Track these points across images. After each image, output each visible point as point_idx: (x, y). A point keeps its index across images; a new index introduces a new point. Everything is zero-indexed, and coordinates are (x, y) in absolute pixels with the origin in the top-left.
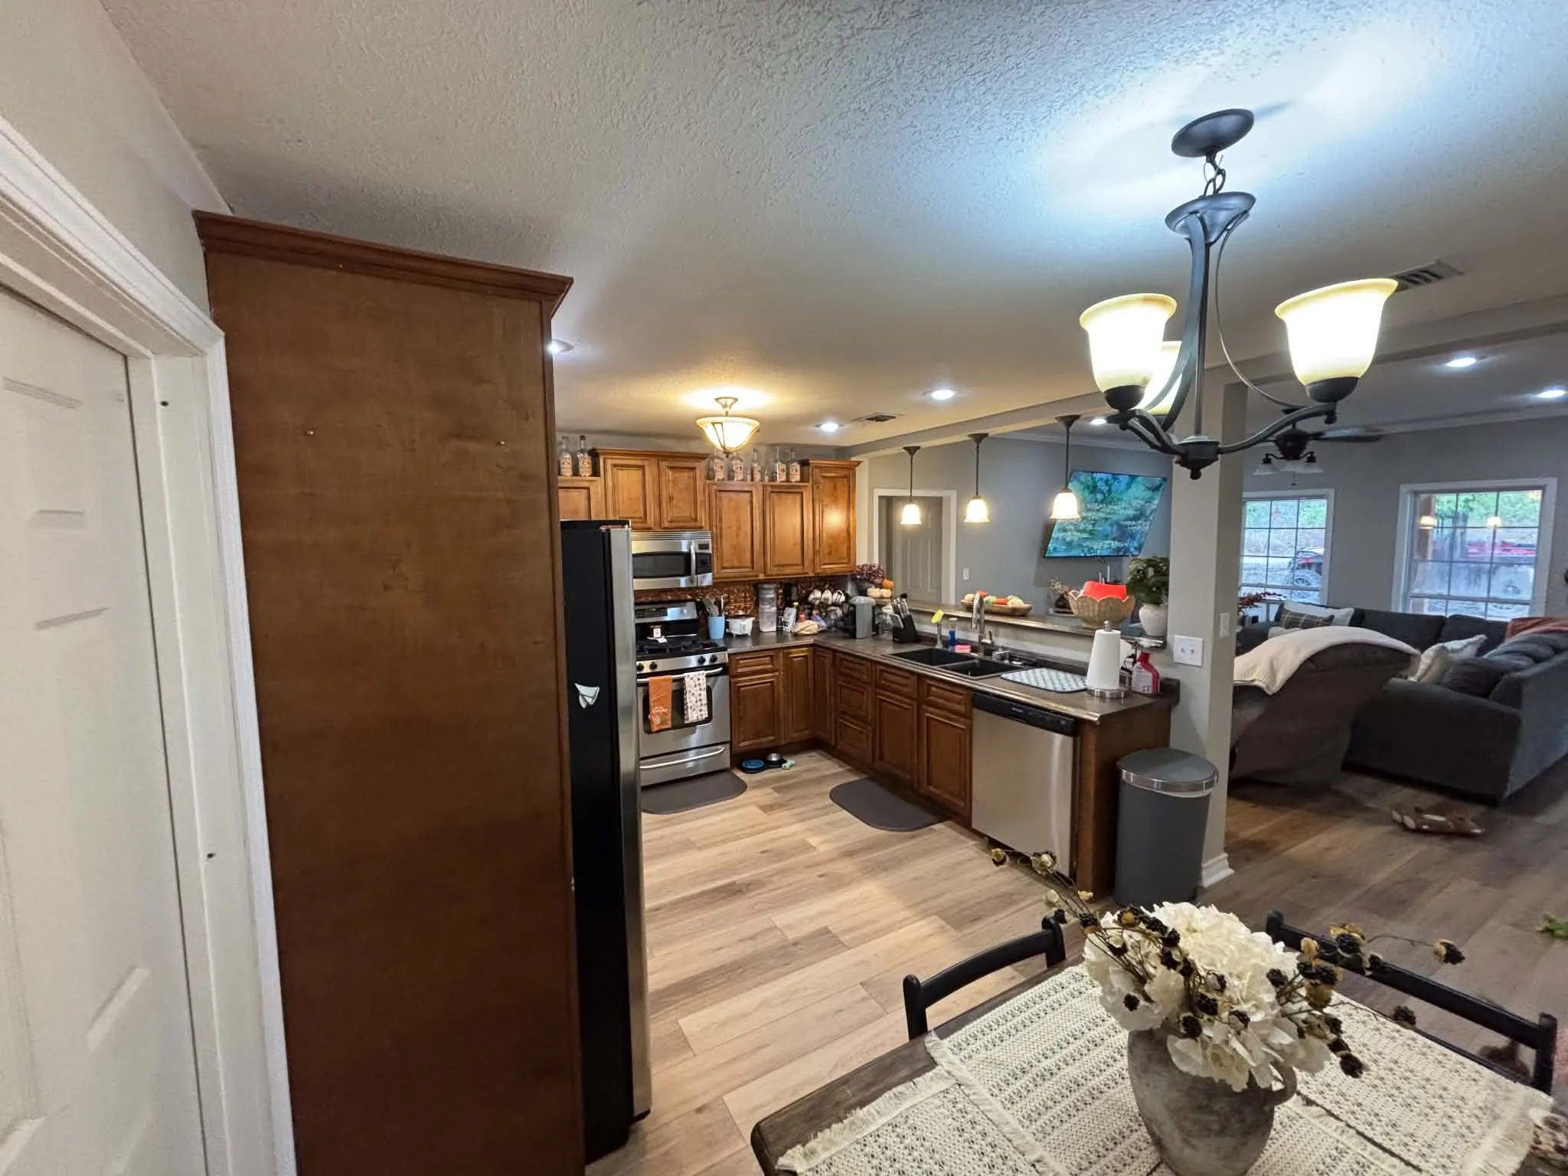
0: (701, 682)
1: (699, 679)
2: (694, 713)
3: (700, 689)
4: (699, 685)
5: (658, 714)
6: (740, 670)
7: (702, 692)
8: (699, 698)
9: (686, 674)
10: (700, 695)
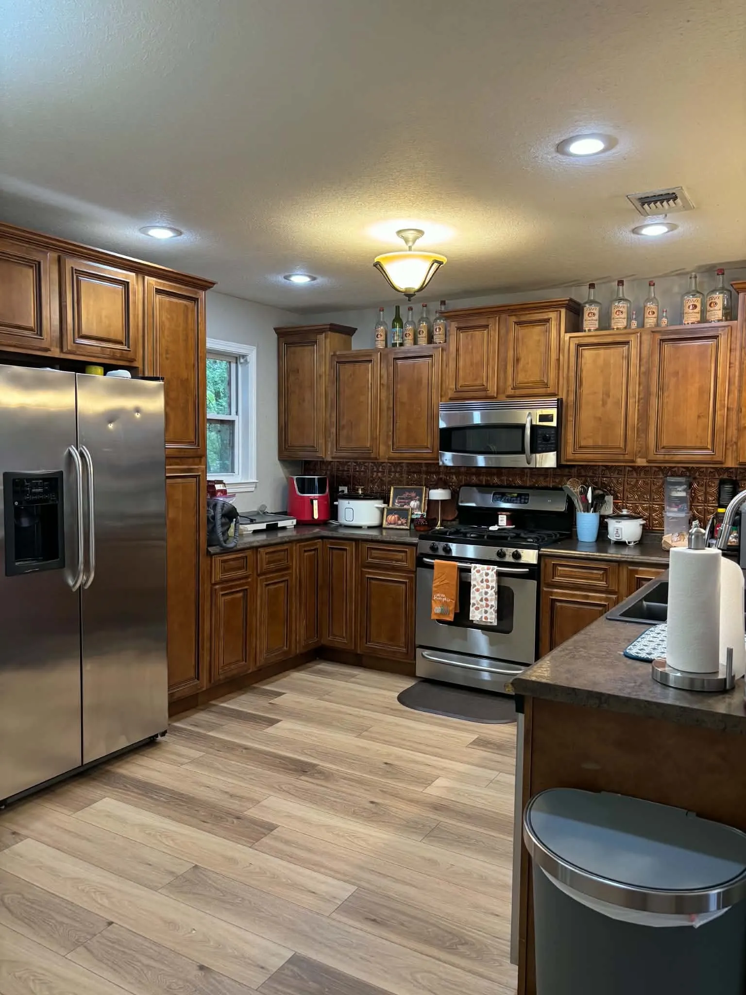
0: (489, 578)
1: (487, 574)
2: (477, 612)
3: (488, 587)
4: (487, 581)
5: (440, 601)
6: (557, 579)
7: (489, 590)
8: (484, 596)
9: (473, 565)
10: (486, 593)
